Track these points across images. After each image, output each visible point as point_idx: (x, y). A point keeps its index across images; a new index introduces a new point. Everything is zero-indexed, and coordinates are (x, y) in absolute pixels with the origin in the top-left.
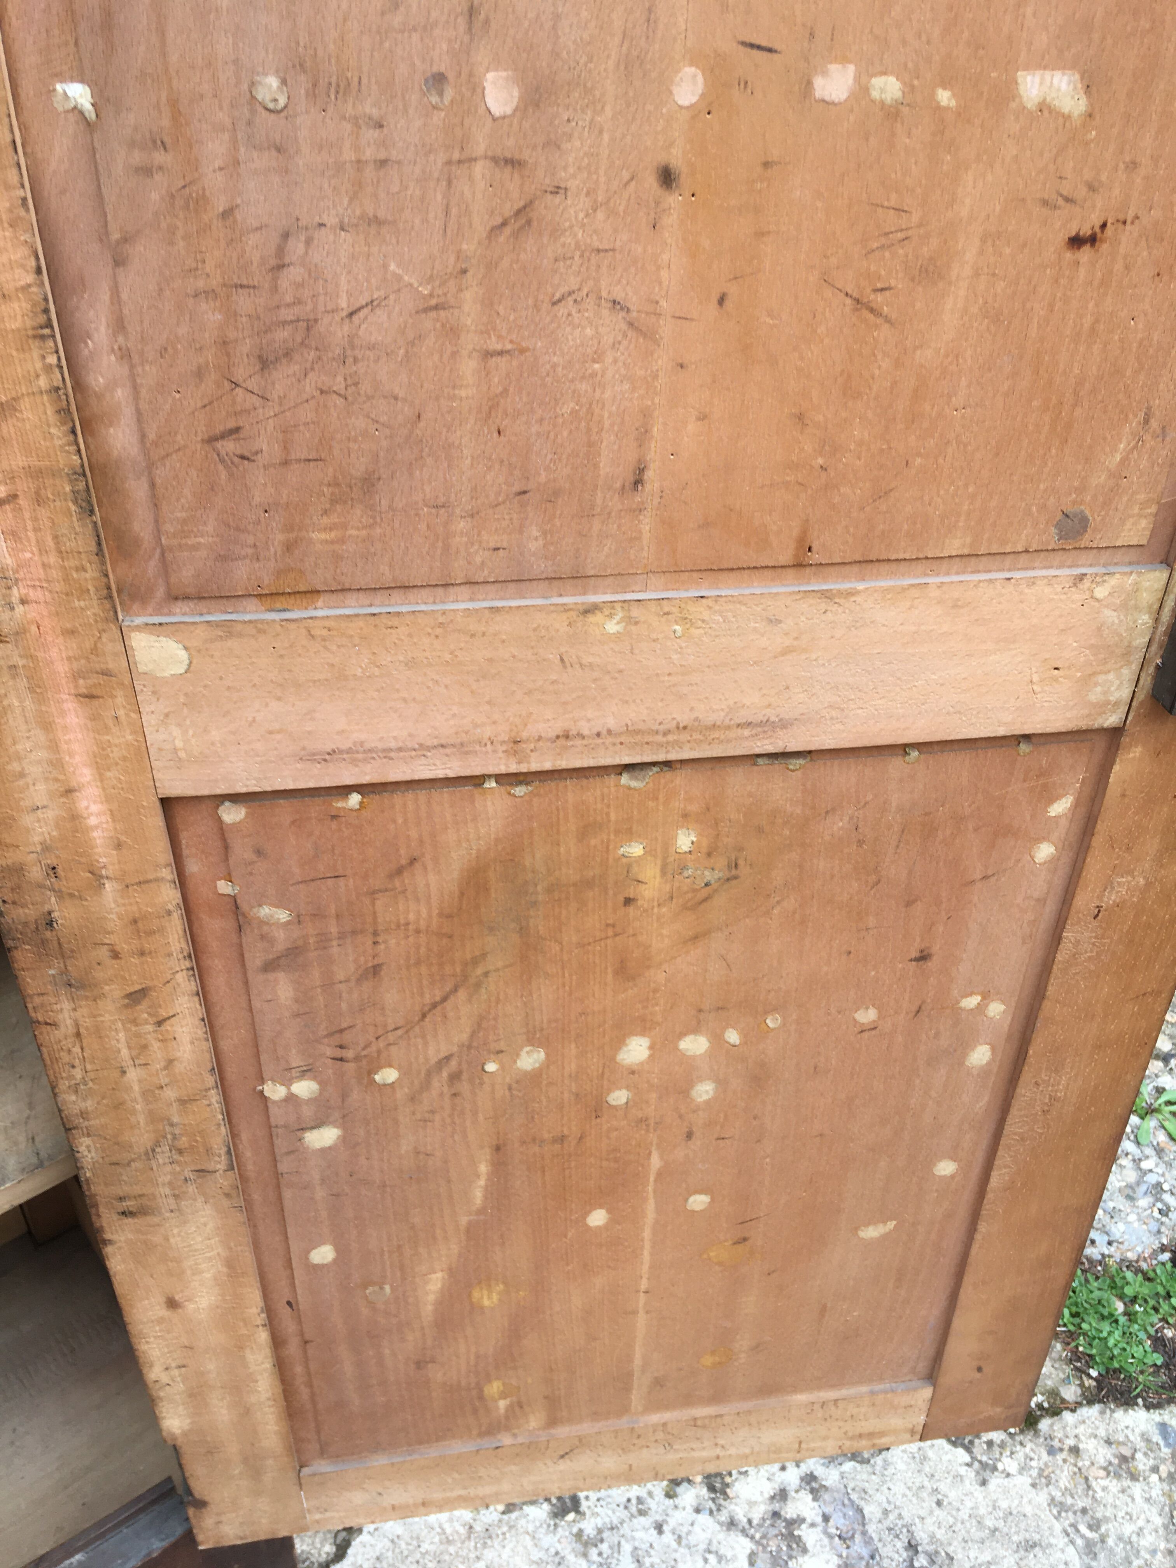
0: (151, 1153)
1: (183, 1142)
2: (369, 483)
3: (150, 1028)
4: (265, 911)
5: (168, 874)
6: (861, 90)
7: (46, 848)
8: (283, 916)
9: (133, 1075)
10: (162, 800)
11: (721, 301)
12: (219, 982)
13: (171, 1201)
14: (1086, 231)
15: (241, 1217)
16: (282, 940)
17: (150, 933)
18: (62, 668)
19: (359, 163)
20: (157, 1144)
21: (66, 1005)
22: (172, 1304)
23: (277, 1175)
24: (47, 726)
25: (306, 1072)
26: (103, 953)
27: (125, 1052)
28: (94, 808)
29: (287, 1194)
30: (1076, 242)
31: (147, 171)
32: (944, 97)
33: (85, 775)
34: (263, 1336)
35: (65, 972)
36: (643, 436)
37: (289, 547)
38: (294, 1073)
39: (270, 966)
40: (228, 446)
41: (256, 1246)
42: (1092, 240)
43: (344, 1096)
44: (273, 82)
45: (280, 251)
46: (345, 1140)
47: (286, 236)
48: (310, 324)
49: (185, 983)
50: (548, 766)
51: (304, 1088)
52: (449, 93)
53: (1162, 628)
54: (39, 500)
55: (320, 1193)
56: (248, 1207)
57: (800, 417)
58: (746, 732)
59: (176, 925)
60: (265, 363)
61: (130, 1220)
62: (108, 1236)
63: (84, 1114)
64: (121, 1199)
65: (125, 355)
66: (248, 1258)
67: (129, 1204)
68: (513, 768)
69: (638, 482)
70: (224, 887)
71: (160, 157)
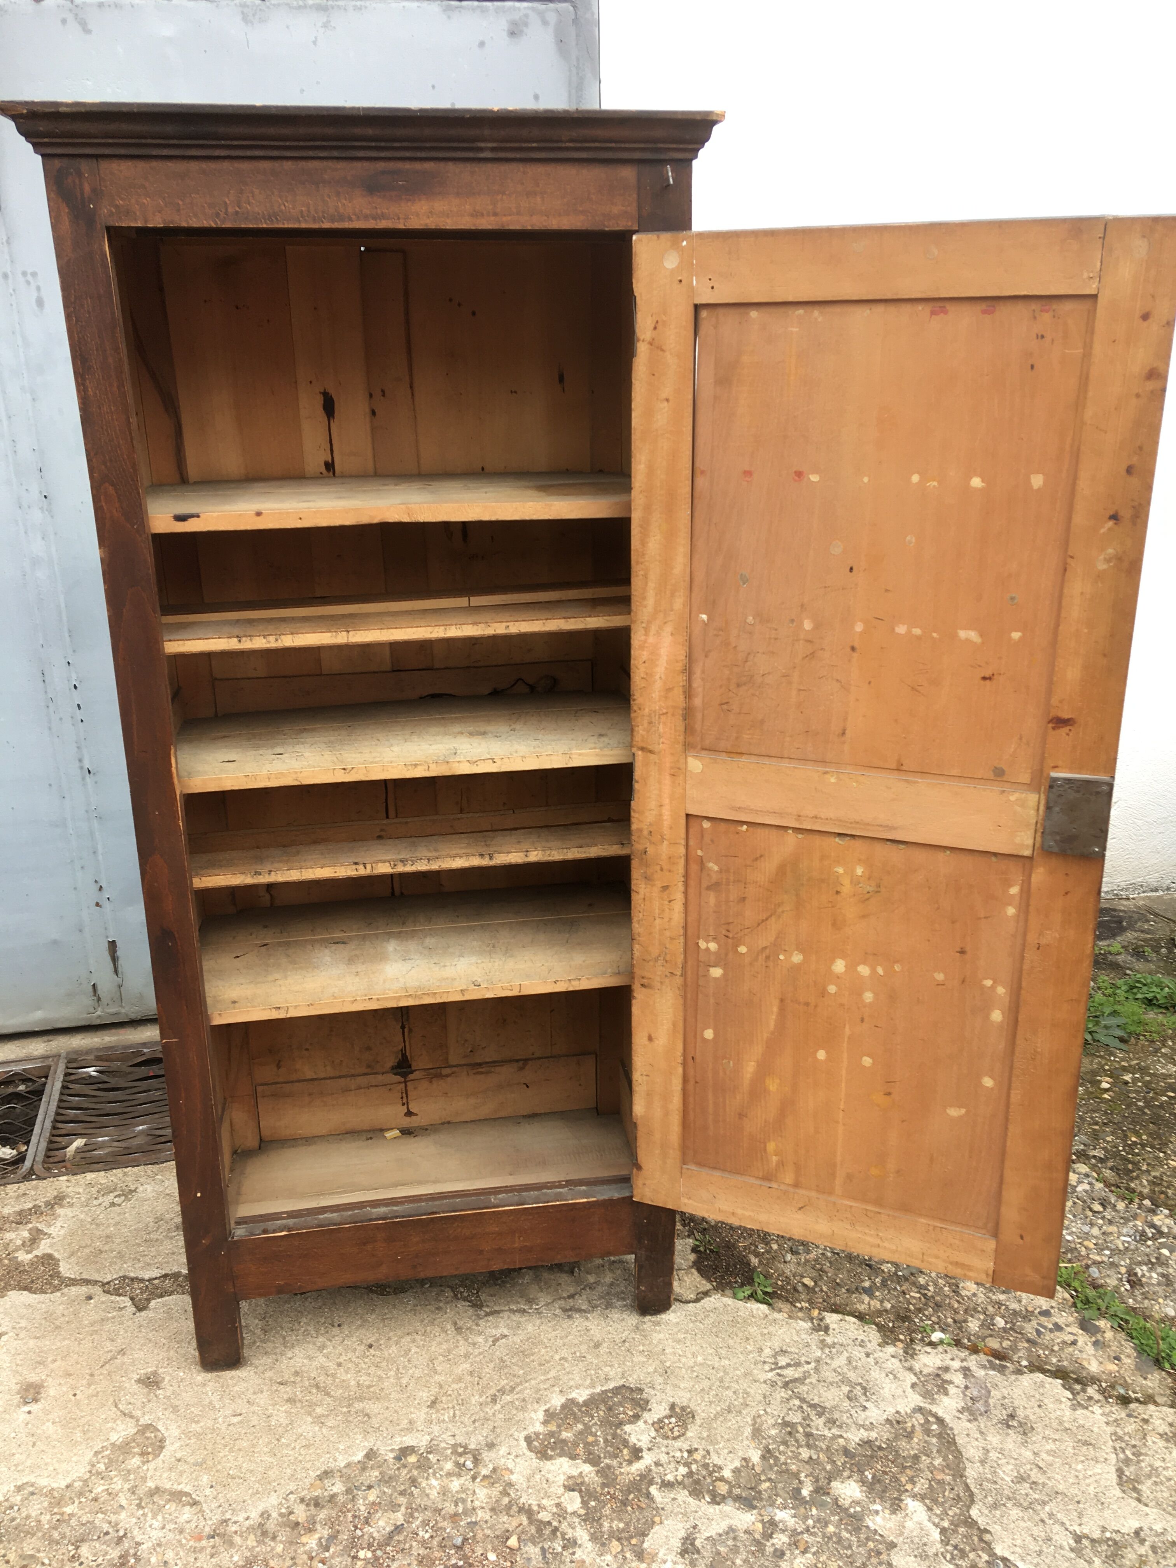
0: (656, 960)
1: (668, 958)
2: (762, 722)
3: (667, 902)
4: (711, 865)
5: (683, 842)
6: (909, 632)
7: (651, 824)
8: (716, 868)
9: (658, 921)
10: (687, 815)
11: (870, 683)
12: (691, 891)
13: (659, 984)
14: (987, 676)
15: (681, 1001)
16: (715, 878)
17: (674, 864)
18: (668, 765)
19: (770, 638)
20: (659, 956)
21: (643, 886)
22: (650, 1039)
23: (698, 986)
24: (660, 782)
25: (715, 939)
26: (658, 868)
27: (657, 911)
28: (667, 813)
29: (700, 996)
30: (984, 678)
31: (717, 635)
32: (935, 635)
33: (666, 801)
34: (680, 1070)
35: (645, 872)
36: (845, 719)
37: (737, 738)
38: (711, 938)
39: (709, 888)
40: (725, 707)
41: (685, 1020)
42: (990, 678)
43: (726, 954)
44: (751, 618)
45: (747, 658)
46: (725, 975)
47: (749, 654)
48: (752, 676)
49: (681, 887)
50: (809, 827)
51: (713, 946)
52: (795, 624)
53: (1041, 818)
54: (673, 715)
55: (712, 1001)
56: (685, 998)
57: (896, 721)
58: (881, 829)
59: (682, 862)
60: (738, 685)
61: (643, 989)
62: (635, 994)
63: (639, 934)
64: (643, 978)
65: (703, 679)
66: (681, 1024)
67: (645, 981)
68: (798, 826)
69: (843, 734)
70: (699, 853)
71: (721, 633)
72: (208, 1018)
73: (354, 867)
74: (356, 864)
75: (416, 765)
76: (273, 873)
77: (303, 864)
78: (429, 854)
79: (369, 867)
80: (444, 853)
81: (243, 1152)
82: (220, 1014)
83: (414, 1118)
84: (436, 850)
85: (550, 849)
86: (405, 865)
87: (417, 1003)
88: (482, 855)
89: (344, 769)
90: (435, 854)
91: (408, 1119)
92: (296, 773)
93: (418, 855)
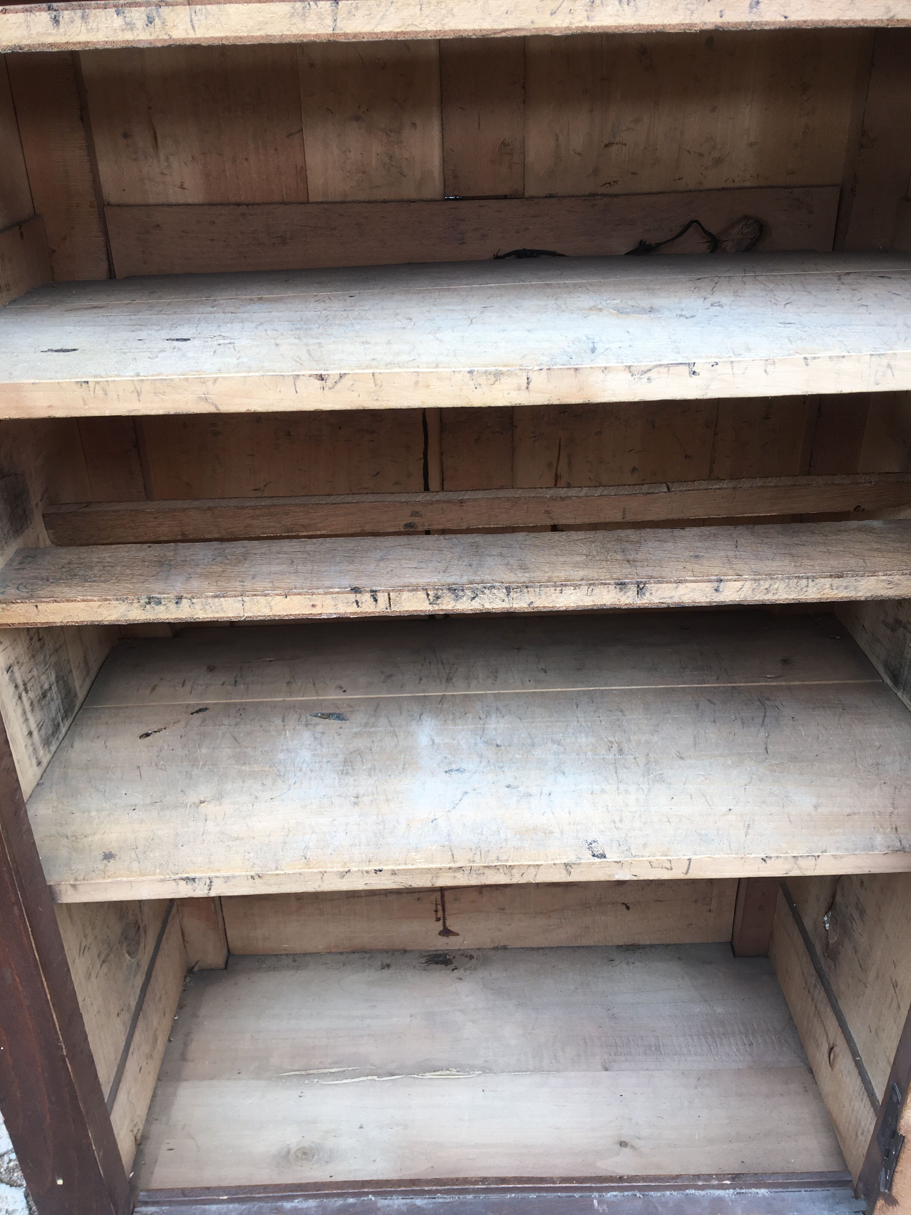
72: (50, 893)
73: (352, 597)
74: (356, 590)
75: (497, 375)
76: (184, 601)
77: (248, 584)
78: (510, 577)
79: (382, 598)
80: (538, 575)
81: (202, 970)
82: (74, 886)
83: (452, 939)
84: (524, 568)
85: (771, 576)
86: (457, 598)
87: (474, 881)
88: (622, 585)
89: (321, 378)
90: (522, 577)
91: (444, 939)
92: (204, 382)
93: (488, 577)
